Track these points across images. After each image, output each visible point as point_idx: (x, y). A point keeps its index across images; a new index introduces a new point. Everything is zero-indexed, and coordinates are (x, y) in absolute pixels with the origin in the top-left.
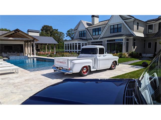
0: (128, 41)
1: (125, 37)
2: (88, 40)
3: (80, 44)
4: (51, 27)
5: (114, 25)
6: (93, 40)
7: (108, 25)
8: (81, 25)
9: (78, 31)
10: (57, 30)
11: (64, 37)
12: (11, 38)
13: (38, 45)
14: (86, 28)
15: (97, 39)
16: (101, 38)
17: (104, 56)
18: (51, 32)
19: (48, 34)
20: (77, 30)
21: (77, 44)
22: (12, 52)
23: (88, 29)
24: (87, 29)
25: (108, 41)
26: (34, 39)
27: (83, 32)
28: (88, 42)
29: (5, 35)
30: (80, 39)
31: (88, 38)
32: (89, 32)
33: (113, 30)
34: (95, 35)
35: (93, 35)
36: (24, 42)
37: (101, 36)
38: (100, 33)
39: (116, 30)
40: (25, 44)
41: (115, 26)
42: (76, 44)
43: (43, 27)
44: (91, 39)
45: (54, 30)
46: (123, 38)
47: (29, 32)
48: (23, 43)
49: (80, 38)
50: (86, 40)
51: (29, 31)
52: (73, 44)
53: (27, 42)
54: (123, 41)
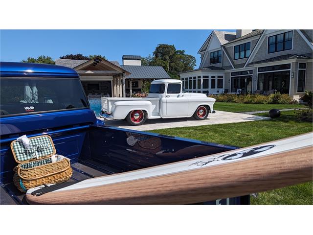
0: (305, 68)
1: (294, 60)
2: (224, 70)
3: (208, 77)
4: (173, 47)
5: (276, 36)
6: (234, 69)
7: (264, 35)
8: (213, 40)
9: (207, 51)
10: (182, 52)
11: (195, 65)
12: (89, 72)
13: (139, 81)
14: (221, 46)
15: (242, 65)
16: (249, 65)
17: (178, 96)
18: (171, 57)
19: (165, 60)
20: (205, 50)
21: (202, 77)
22: (96, 94)
23: (227, 46)
24: (224, 47)
25: (260, 69)
26: (124, 71)
27: (216, 54)
28: (225, 73)
29: (81, 67)
30: (209, 67)
31: (226, 64)
32: (227, 53)
33: (275, 45)
34: (239, 58)
35: (234, 59)
36: (112, 77)
37: (250, 60)
38: (248, 52)
39: (280, 46)
40: (113, 81)
41: (278, 36)
42: (199, 77)
43: (157, 49)
44: (230, 67)
45: (178, 52)
46: (291, 61)
47: (124, 60)
48: (110, 78)
49: (211, 65)
50: (222, 69)
51: (124, 57)
52: (195, 78)
53: (116, 76)
54: (291, 70)
